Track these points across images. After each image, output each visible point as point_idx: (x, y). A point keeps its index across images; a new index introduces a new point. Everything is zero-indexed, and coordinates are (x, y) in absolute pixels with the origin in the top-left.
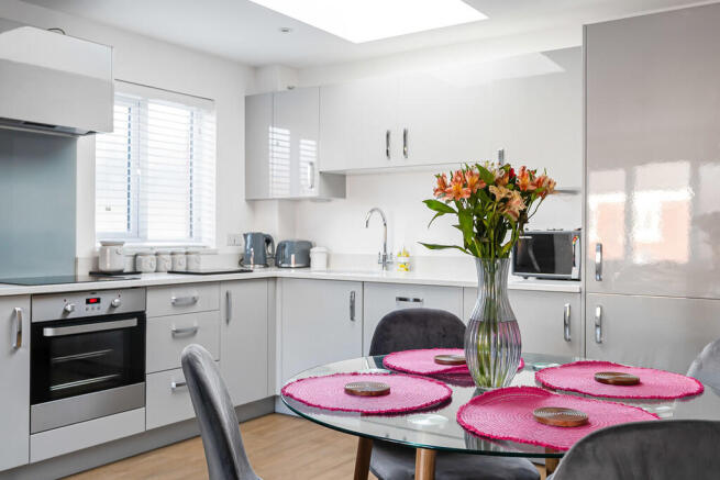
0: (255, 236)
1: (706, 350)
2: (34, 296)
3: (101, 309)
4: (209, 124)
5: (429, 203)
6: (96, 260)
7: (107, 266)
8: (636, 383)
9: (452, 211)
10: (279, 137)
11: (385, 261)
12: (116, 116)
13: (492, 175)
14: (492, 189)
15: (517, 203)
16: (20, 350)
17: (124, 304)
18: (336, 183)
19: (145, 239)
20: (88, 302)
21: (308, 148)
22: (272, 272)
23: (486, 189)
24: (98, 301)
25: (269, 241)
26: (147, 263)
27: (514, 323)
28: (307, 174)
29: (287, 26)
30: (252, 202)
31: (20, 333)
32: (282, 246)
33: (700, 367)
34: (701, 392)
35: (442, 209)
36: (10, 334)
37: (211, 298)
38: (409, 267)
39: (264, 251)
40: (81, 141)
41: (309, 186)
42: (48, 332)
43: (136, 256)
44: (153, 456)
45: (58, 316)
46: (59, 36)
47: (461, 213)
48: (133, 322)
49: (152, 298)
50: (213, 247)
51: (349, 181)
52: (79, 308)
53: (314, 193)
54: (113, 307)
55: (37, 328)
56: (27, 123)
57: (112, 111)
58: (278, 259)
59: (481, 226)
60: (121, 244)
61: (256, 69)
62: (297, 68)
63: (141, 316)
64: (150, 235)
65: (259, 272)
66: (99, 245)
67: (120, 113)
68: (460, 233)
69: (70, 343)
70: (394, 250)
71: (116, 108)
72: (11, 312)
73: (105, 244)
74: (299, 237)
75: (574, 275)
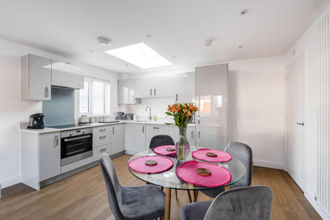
0: (120, 113)
1: (229, 145)
2: (61, 131)
3: (81, 133)
4: (108, 87)
5: (167, 113)
6: (80, 120)
7: (83, 121)
8: (216, 156)
9: (172, 115)
10: (126, 90)
11: (150, 118)
12: (85, 85)
13: (183, 106)
14: (183, 110)
15: (189, 113)
16: (58, 146)
17: (87, 132)
18: (139, 101)
19: (93, 114)
20: (77, 132)
21: (132, 92)
22: (124, 121)
23: (182, 110)
24: (80, 131)
25: (123, 114)
26: (93, 120)
27: (188, 143)
28: (132, 99)
29: (128, 65)
30: (119, 105)
31: (57, 141)
32: (126, 115)
33: (227, 149)
34: (232, 159)
35: (169, 114)
36: (55, 142)
37: (109, 129)
38: (156, 120)
39: (122, 116)
40: (75, 91)
41: (132, 101)
42: (66, 140)
43: (90, 119)
44: (95, 168)
45: (69, 136)
46: (69, 65)
47: (175, 116)
48: (89, 136)
49: (94, 129)
50: (110, 115)
51: (142, 100)
52: (75, 133)
53: (134, 103)
54: (84, 132)
55: (62, 140)
56: (60, 87)
57: (84, 84)
58: (126, 118)
59: (180, 119)
60: (86, 116)
61: (120, 74)
62: (130, 74)
63: (91, 134)
64: (94, 113)
65: (121, 121)
66: (80, 116)
67: (86, 84)
68: (174, 120)
69: (72, 143)
70: (152, 116)
71: (85, 82)
72: (55, 136)
73: (82, 116)
74: (130, 113)
75: (193, 122)
